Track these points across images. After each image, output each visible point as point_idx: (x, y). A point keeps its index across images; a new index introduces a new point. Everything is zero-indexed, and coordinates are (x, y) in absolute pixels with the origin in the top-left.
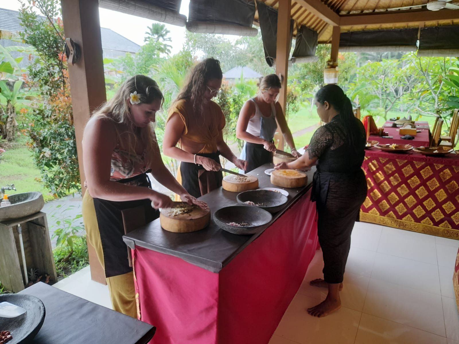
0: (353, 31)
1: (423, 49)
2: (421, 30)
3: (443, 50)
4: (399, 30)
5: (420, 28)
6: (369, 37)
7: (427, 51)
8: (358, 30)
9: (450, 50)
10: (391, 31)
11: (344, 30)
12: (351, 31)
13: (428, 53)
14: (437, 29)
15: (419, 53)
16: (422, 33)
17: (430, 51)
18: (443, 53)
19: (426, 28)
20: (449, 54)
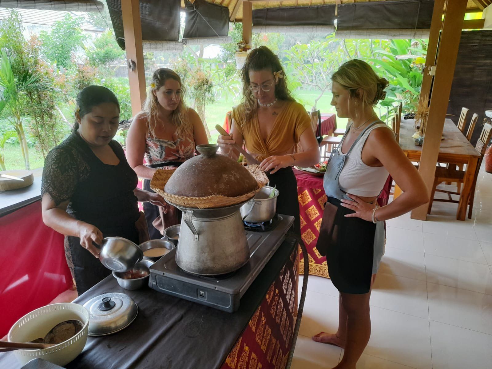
0: (268, 7)
1: (341, 28)
2: (338, 7)
3: (360, 31)
4: (316, 6)
5: (337, 5)
6: (285, 14)
7: (345, 32)
8: (274, 6)
9: (368, 31)
10: (307, 8)
11: (260, 6)
12: (267, 7)
13: (346, 34)
14: (354, 5)
15: (337, 34)
16: (339, 11)
17: (347, 32)
18: (361, 35)
19: (343, 5)
20: (366, 35)
